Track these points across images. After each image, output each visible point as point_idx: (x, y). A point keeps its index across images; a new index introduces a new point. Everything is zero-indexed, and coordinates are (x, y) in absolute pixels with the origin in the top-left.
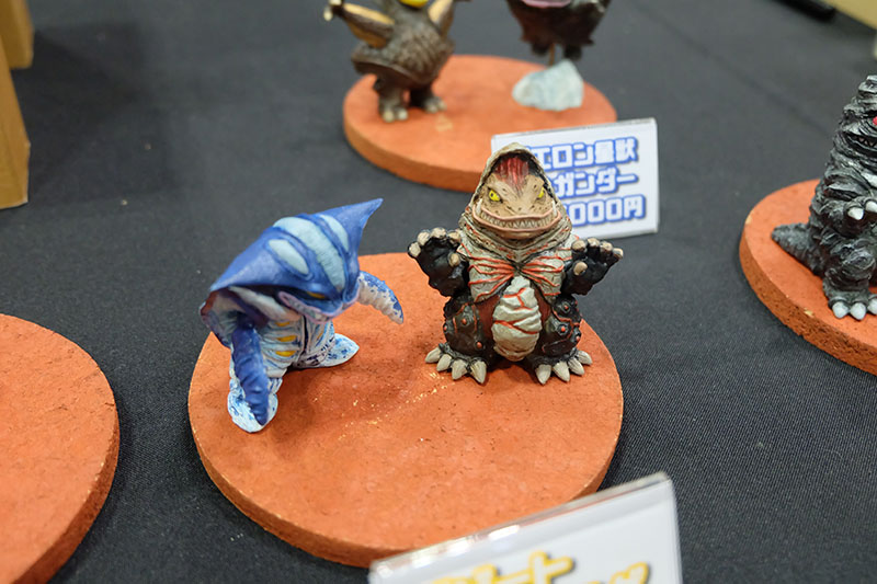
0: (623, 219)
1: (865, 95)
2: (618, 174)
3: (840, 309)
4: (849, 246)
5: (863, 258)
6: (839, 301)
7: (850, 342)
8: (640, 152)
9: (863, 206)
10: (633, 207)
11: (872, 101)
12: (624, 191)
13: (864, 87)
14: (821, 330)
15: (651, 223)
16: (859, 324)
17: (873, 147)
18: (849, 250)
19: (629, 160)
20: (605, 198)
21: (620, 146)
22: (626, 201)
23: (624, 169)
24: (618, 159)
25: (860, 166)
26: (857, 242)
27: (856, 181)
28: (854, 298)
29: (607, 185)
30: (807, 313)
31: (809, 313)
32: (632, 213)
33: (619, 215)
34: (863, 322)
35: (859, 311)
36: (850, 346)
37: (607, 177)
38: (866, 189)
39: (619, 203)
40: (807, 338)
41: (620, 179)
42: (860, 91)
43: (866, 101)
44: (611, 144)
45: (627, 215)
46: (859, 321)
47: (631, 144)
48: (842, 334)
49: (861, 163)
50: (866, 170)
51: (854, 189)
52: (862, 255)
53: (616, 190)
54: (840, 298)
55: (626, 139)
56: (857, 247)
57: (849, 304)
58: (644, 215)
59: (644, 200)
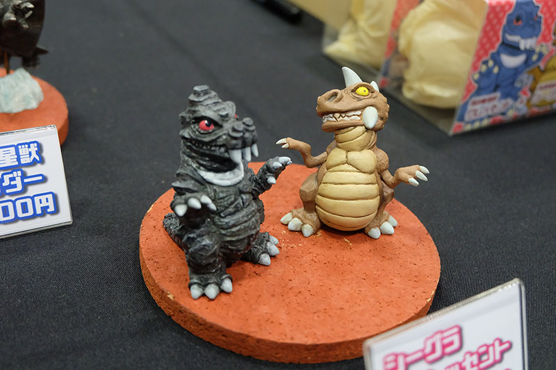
0: (35, 216)
1: (193, 103)
2: (24, 176)
3: (196, 291)
4: (192, 236)
5: (205, 245)
6: (195, 283)
7: (200, 321)
8: (45, 154)
9: (186, 202)
10: (44, 204)
11: (197, 109)
12: (32, 190)
13: (192, 97)
14: (180, 311)
15: (65, 216)
16: (212, 302)
17: (202, 148)
18: (193, 239)
19: (34, 163)
20: (13, 198)
21: (23, 151)
22: (37, 199)
23: (30, 171)
24: (23, 162)
25: (197, 165)
26: (198, 232)
27: (192, 178)
28: (207, 279)
29: (15, 186)
30: (169, 296)
31: (171, 296)
32: (44, 209)
33: (31, 213)
34: (215, 301)
35: (212, 291)
36: (201, 324)
37: (13, 179)
38: (202, 184)
39: (29, 201)
40: (173, 318)
41: (26, 181)
42: (190, 100)
43: (193, 109)
44: (13, 149)
45: (39, 211)
46: (212, 300)
47: (34, 148)
48: (194, 314)
49: (198, 162)
50: (201, 168)
51: (190, 186)
52: (204, 243)
53: (24, 190)
54: (195, 281)
55: (29, 144)
56: (199, 236)
57: (204, 285)
58: (57, 211)
59: (55, 198)
